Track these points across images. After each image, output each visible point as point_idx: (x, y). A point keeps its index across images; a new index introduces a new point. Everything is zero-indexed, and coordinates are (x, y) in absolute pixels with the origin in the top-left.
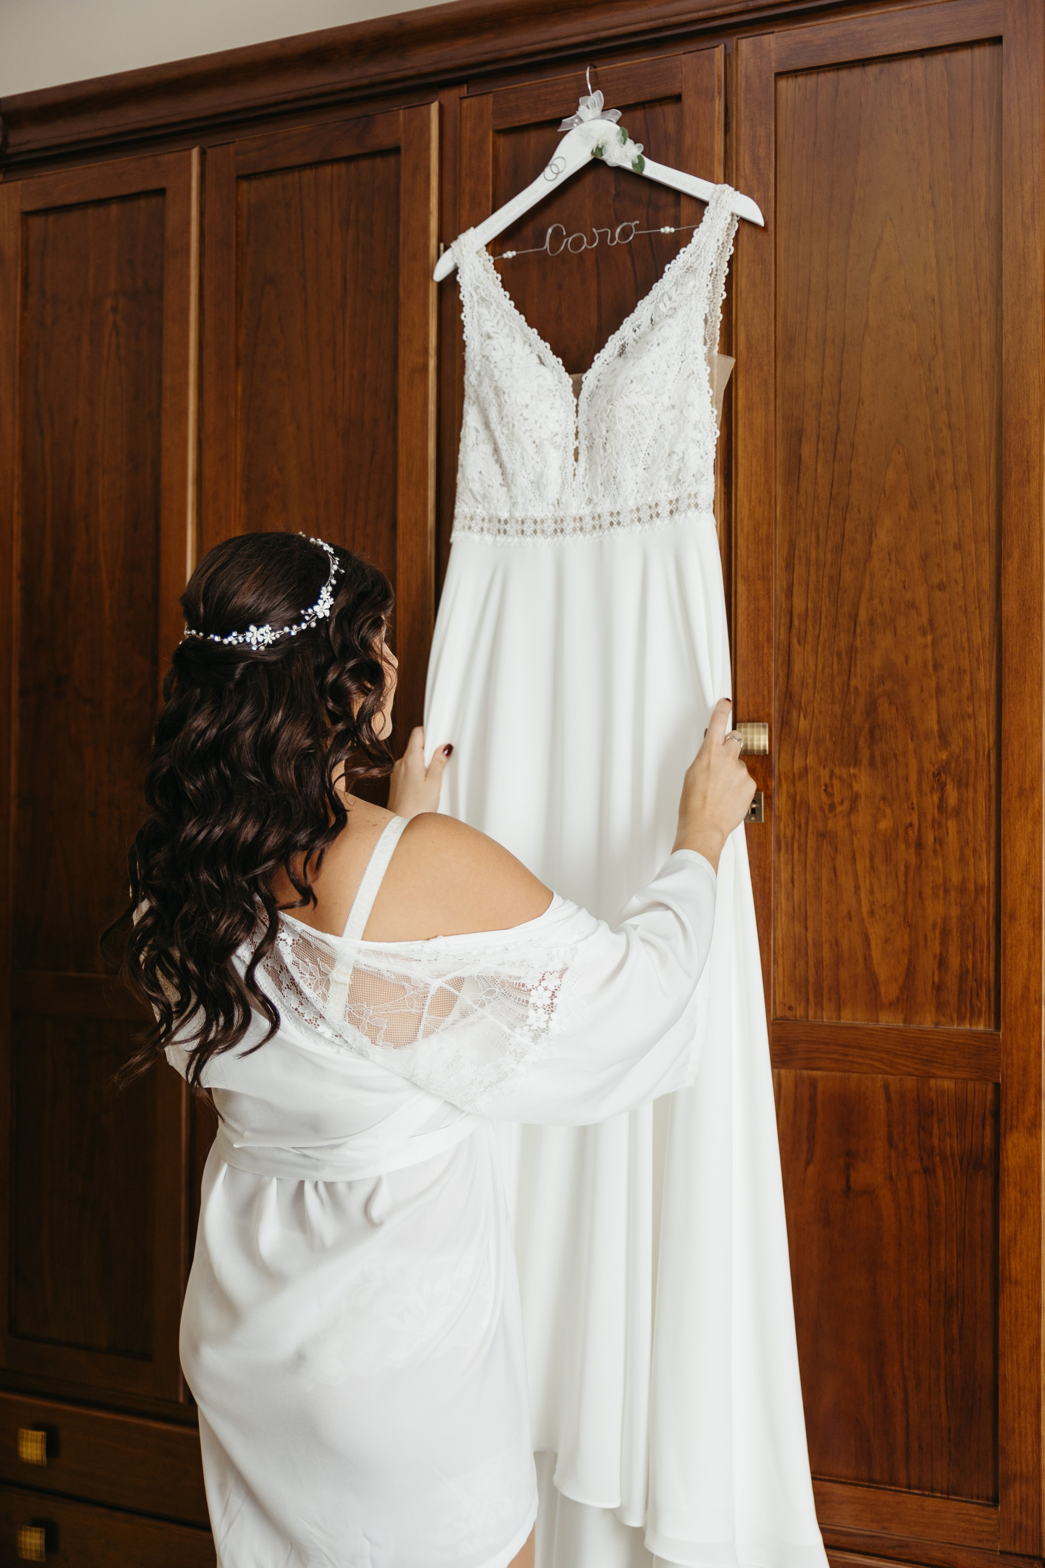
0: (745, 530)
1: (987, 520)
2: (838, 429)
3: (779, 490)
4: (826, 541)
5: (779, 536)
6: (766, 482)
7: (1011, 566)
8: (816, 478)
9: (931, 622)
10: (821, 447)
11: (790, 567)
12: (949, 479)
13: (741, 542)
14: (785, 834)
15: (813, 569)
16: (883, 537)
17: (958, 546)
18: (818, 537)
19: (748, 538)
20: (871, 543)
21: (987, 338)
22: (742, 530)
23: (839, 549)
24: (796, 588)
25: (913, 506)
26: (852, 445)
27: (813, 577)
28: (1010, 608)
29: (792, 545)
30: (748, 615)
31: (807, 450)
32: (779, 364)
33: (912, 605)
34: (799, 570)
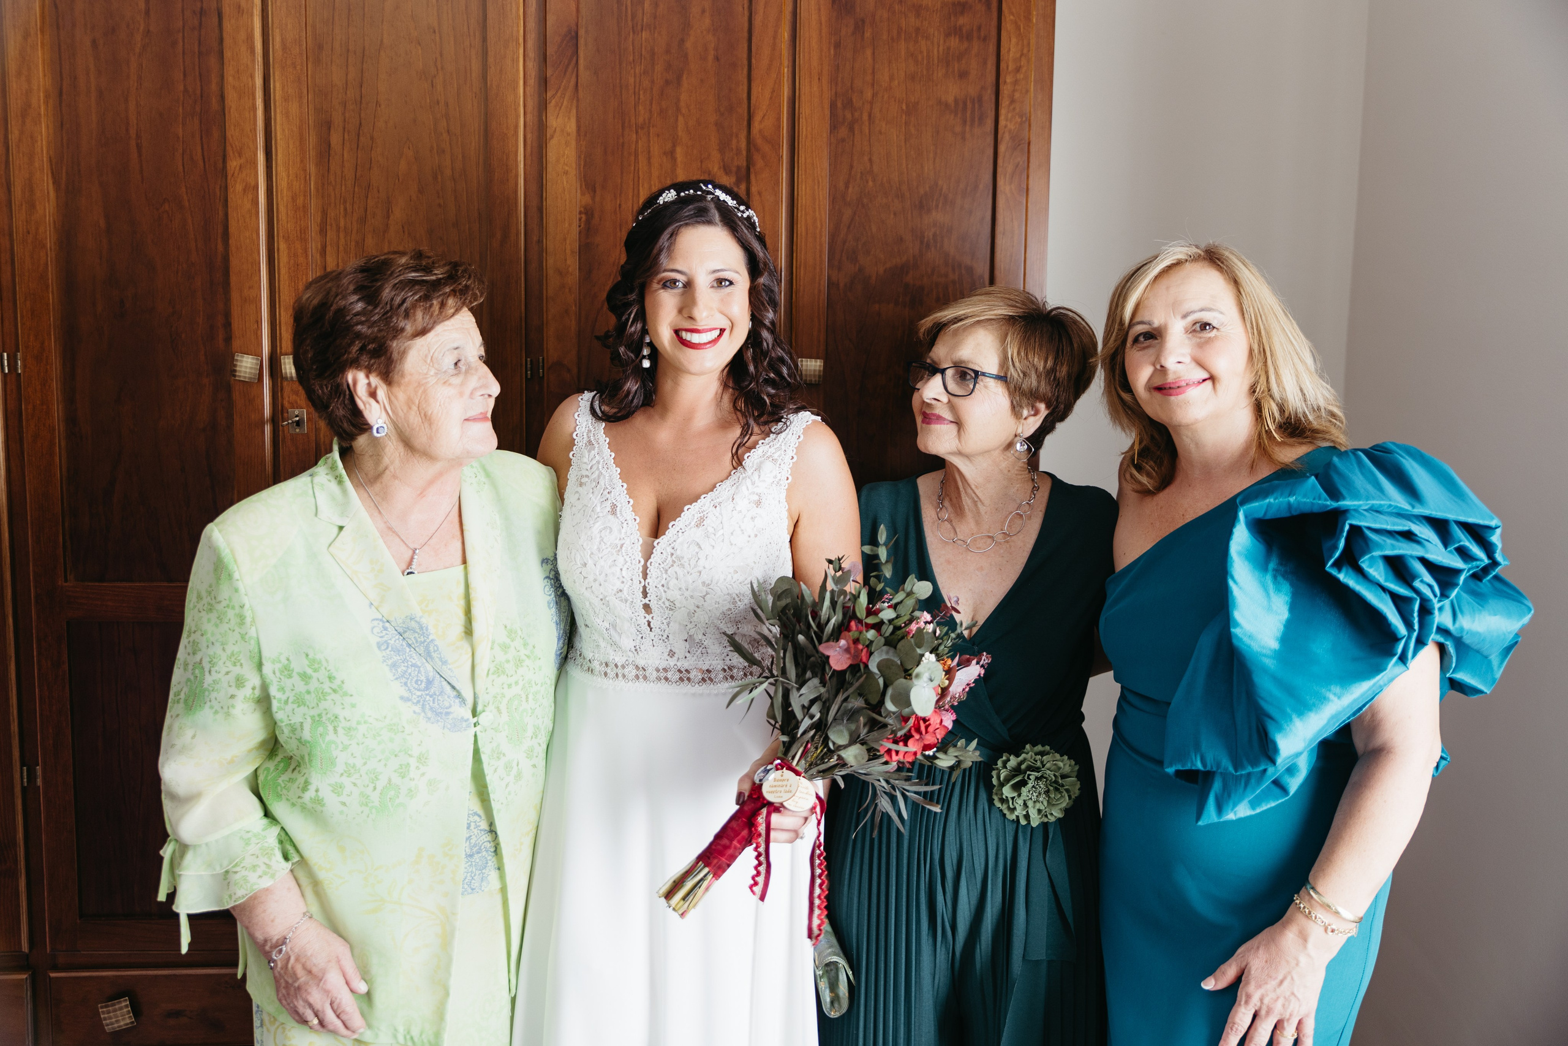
0: (285, 199)
1: (477, 206)
2: (361, 124)
3: (312, 169)
4: (352, 213)
5: (314, 205)
6: (302, 161)
7: (497, 243)
8: (343, 162)
10: (346, 136)
11: (323, 231)
12: (449, 172)
13: (282, 209)
14: (324, 442)
15: (342, 235)
16: (398, 214)
18: (345, 209)
19: (287, 206)
20: (388, 217)
21: (476, 66)
22: (282, 199)
23: (363, 220)
24: (328, 248)
25: (421, 191)
26: (372, 138)
27: (342, 241)
29: (324, 213)
30: (289, 269)
31: (335, 139)
32: (309, 66)
34: (331, 235)
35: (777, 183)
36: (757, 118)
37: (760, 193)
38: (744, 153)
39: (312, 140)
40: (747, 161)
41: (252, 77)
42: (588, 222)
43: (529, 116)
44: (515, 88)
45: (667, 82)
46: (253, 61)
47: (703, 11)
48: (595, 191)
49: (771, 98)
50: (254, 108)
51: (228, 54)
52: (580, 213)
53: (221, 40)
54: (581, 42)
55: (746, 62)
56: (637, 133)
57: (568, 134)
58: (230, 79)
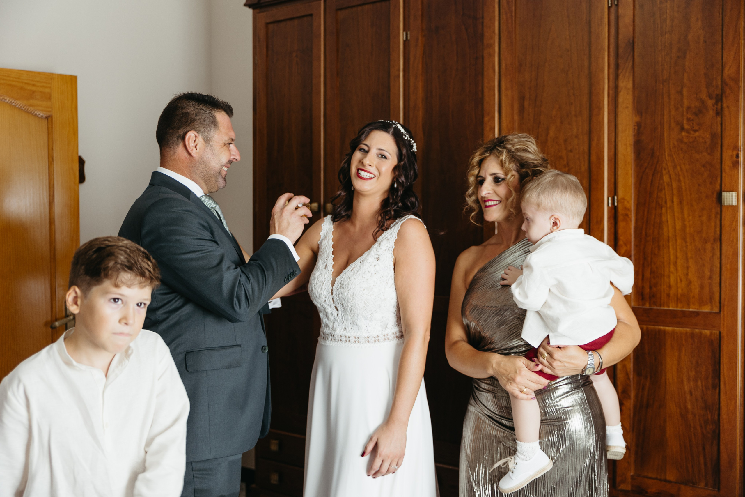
1: (586, 127)
2: (536, 96)
3: (516, 117)
6: (512, 115)
7: (594, 144)
8: (529, 113)
9: (568, 163)
10: (530, 102)
12: (573, 113)
16: (551, 134)
17: (577, 137)
21: (586, 63)
25: (562, 123)
26: (541, 102)
28: (594, 158)
31: (526, 104)
32: (516, 74)
33: (561, 157)
35: (738, 101)
36: (727, 68)
37: (728, 107)
38: (720, 87)
39: (516, 106)
40: (722, 91)
41: (494, 82)
42: (639, 129)
43: (611, 83)
44: (603, 71)
45: (679, 57)
46: (494, 75)
47: (698, 19)
48: (641, 114)
49: (734, 57)
50: (494, 95)
51: (485, 74)
52: (635, 126)
53: (483, 69)
54: (636, 44)
55: (720, 41)
56: (663, 84)
57: (628, 89)
58: (486, 84)
